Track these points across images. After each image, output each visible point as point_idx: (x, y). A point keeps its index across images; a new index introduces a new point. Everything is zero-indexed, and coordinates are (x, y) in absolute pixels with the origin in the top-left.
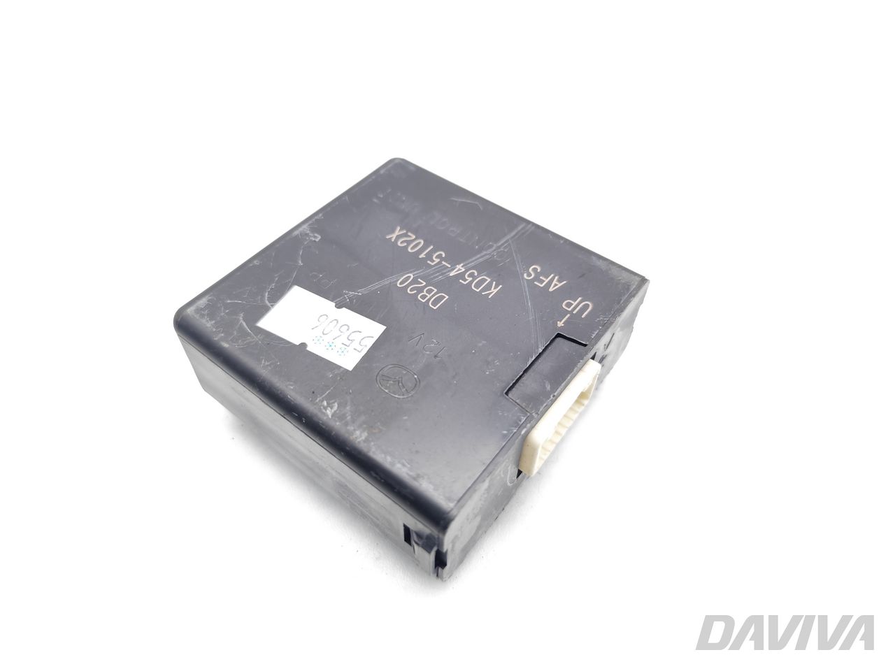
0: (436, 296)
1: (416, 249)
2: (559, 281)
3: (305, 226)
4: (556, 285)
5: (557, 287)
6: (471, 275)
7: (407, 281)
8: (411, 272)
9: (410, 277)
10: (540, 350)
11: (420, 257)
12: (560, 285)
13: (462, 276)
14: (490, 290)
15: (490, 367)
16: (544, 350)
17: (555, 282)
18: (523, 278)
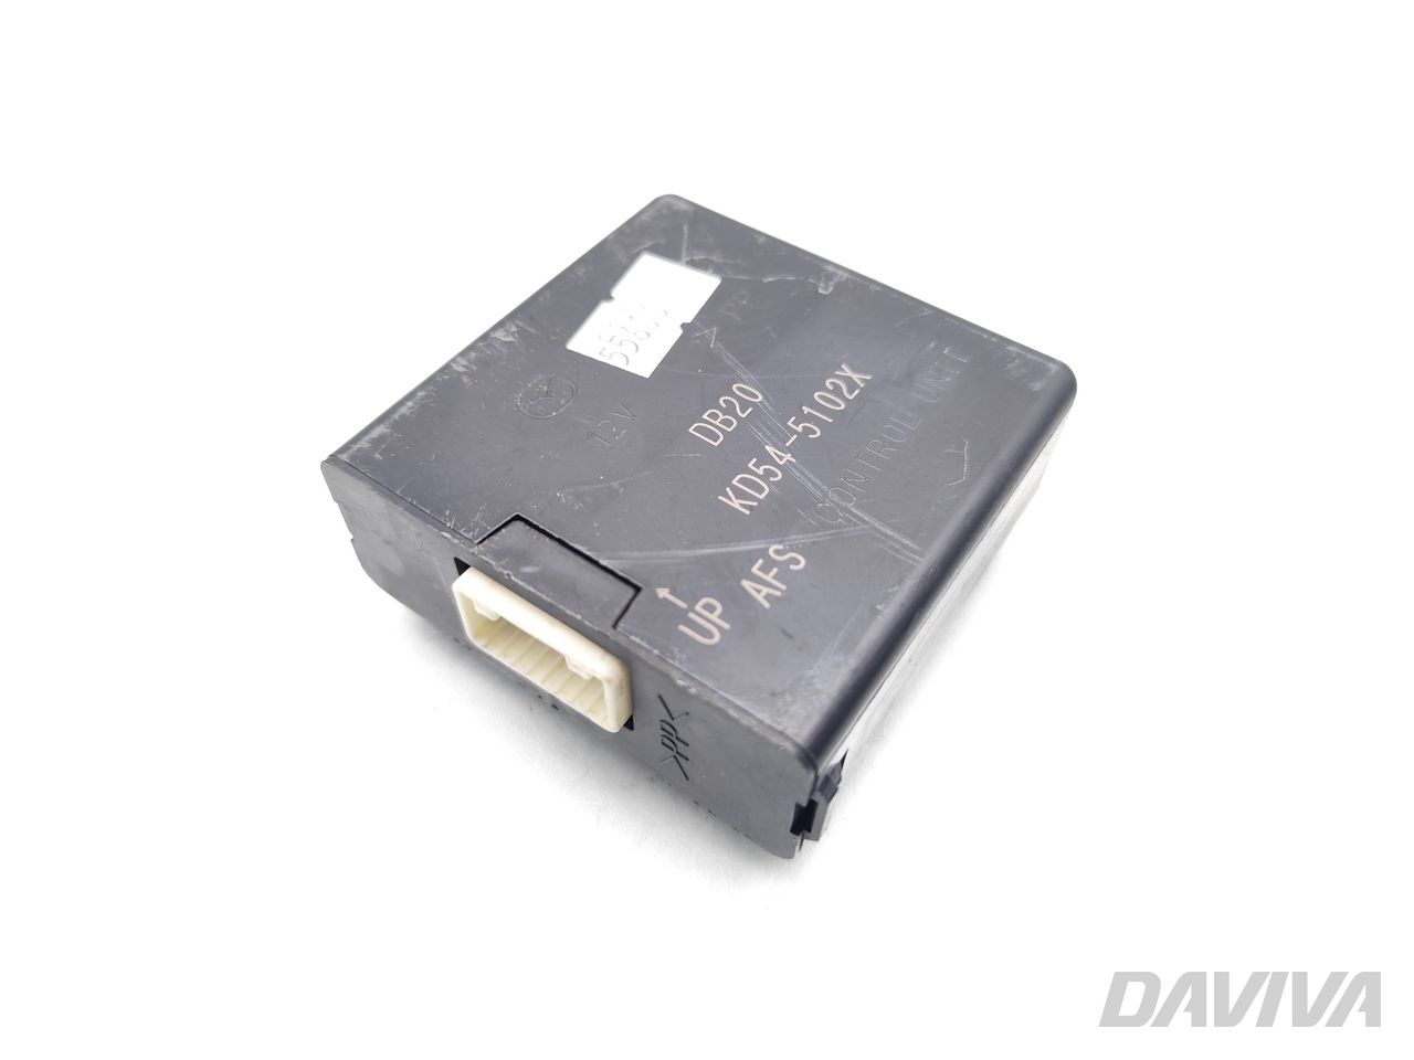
0: (716, 431)
1: (821, 402)
2: (768, 597)
3: (846, 275)
4: (759, 591)
5: (754, 593)
6: (768, 473)
7: (747, 395)
8: (765, 397)
9: (757, 397)
10: (603, 562)
11: (804, 408)
12: (760, 598)
13: (765, 459)
14: (737, 498)
15: (570, 497)
16: (605, 569)
17: (765, 590)
18: (772, 543)
